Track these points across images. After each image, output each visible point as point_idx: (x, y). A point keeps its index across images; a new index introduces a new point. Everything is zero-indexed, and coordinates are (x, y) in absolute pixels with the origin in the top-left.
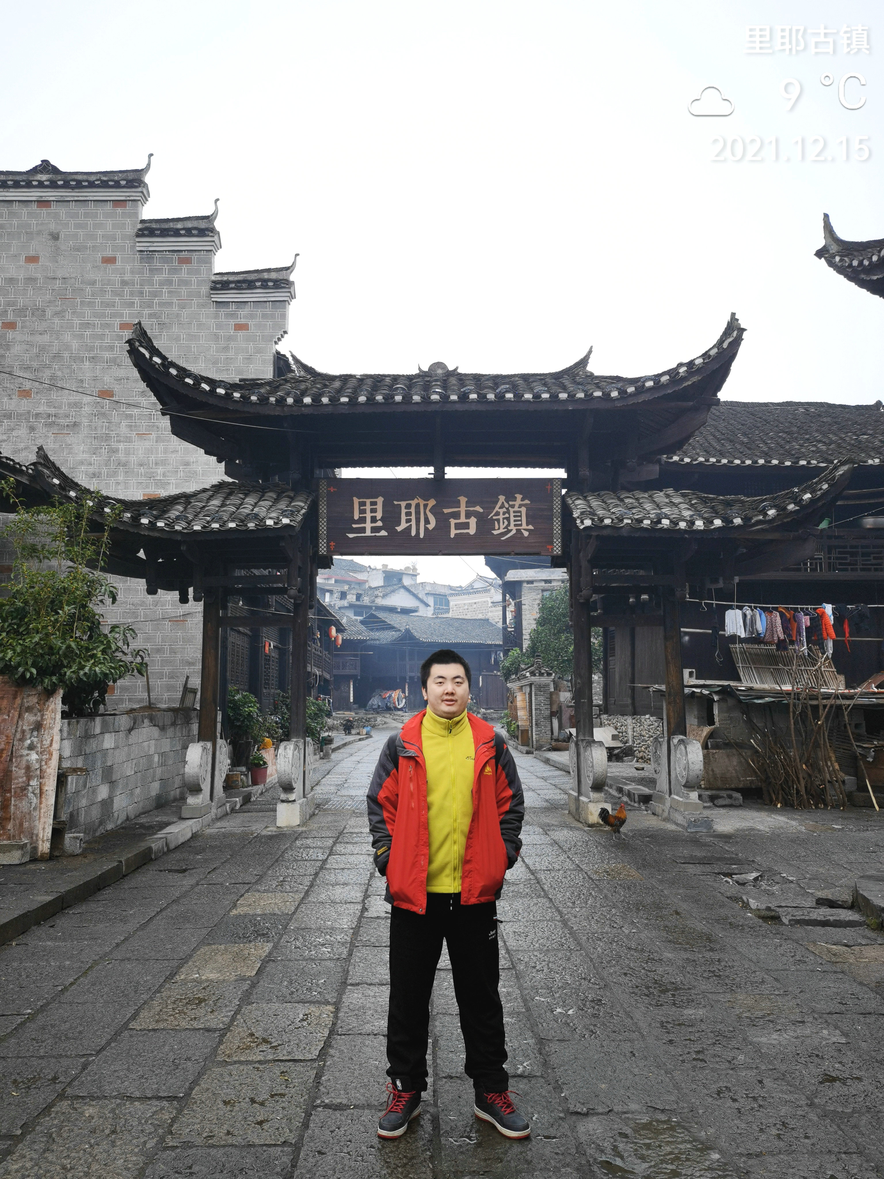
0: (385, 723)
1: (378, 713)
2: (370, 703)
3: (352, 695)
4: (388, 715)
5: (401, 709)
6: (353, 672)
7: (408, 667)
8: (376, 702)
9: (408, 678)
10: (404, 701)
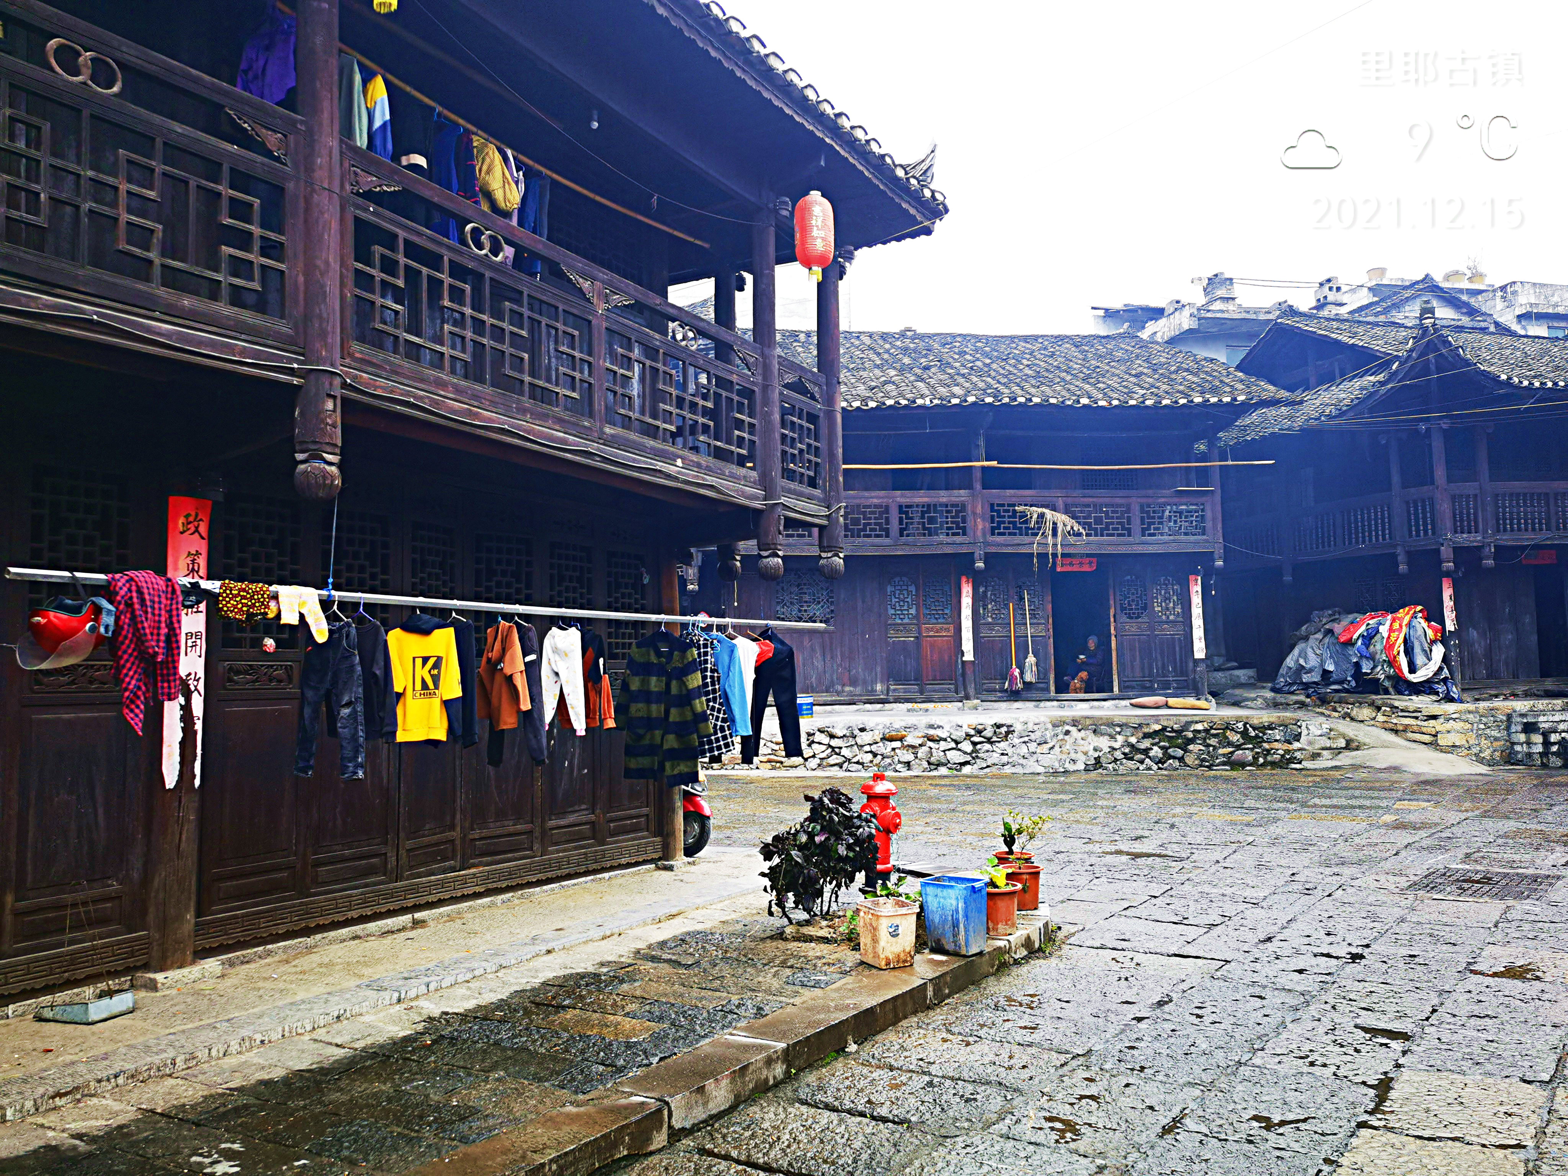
0: (1350, 745)
1: (1323, 701)
2: (1290, 662)
3: (1198, 633)
4: (1366, 713)
5: (1425, 688)
6: (1191, 543)
7: (1445, 508)
8: (1313, 661)
9: (1446, 552)
10: (1438, 651)
